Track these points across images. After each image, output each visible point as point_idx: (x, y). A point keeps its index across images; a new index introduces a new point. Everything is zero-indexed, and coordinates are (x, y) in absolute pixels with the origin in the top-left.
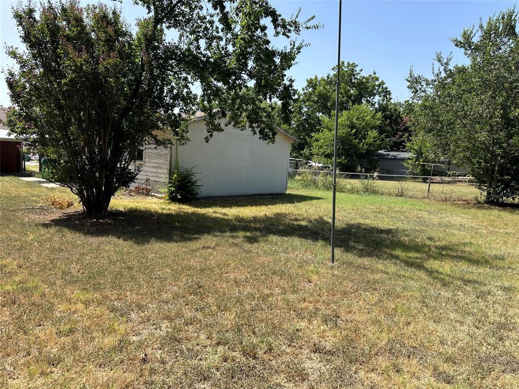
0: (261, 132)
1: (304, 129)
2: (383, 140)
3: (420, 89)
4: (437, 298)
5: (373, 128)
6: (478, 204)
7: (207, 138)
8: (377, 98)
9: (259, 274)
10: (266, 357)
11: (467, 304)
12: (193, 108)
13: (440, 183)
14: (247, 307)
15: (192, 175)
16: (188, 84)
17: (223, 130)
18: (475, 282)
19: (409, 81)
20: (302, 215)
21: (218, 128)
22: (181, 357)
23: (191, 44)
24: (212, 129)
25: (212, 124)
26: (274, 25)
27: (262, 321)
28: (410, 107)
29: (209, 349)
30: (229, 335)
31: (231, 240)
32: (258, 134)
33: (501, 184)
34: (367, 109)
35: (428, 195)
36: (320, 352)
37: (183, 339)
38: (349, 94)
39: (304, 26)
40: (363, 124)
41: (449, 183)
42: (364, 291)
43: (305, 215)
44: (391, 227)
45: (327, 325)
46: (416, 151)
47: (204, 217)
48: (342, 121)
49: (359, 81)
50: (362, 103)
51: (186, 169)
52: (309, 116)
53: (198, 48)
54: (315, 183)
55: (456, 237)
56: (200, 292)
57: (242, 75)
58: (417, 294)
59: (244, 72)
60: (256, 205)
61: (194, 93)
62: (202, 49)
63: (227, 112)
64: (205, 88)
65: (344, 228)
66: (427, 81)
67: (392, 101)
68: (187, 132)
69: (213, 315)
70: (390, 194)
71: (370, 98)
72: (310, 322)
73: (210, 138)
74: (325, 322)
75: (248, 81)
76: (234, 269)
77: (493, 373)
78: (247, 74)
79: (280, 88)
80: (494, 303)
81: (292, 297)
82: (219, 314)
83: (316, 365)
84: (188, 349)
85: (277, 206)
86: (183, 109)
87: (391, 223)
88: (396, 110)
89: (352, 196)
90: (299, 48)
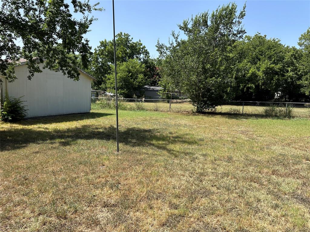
0: (69, 73)
1: (101, 72)
2: (146, 80)
3: (163, 52)
4: (172, 164)
5: (141, 73)
6: (193, 113)
7: (30, 77)
8: (142, 56)
9: (70, 165)
10: (73, 216)
11: (186, 165)
12: (18, 56)
13: (176, 103)
14: (61, 187)
15: (19, 103)
16: (12, 39)
17: (42, 71)
18: (190, 153)
19: (157, 47)
20: (101, 125)
21: (38, 70)
22: (11, 229)
23: (13, 11)
24: (33, 71)
25: (33, 67)
26: (73, 5)
27: (71, 194)
28: (159, 61)
29: (33, 219)
30: (48, 208)
31: (50, 146)
32: (67, 74)
33: (203, 103)
34: (137, 61)
35: (170, 110)
36: (108, 207)
37: (12, 216)
38: (126, 52)
39: (93, 8)
40: (135, 70)
41: (180, 103)
42: (135, 166)
43: (103, 125)
44: (151, 128)
45: (112, 190)
46: (164, 86)
47: (30, 132)
48: (123, 68)
49: (131, 45)
50: (134, 58)
51: (15, 99)
52: (103, 64)
53: (19, 14)
54: (109, 105)
55: (183, 131)
56: (26, 183)
57: (53, 35)
58: (163, 164)
59: (53, 34)
60: (69, 121)
61: (17, 45)
62: (22, 16)
63: (44, 59)
64: (26, 43)
65: (126, 131)
66: (166, 47)
67: (150, 58)
68: (14, 73)
69: (36, 196)
70: (151, 110)
71: (138, 55)
72: (102, 190)
73: (31, 77)
74: (111, 188)
75: (57, 39)
76: (52, 164)
77: (197, 199)
78: (56, 35)
79: (80, 45)
80: (199, 163)
81: (91, 177)
82: (40, 195)
83: (105, 215)
84: (16, 223)
85: (84, 120)
86: (9, 56)
87: (151, 126)
88: (152, 63)
89: (131, 112)
90: (91, 21)
